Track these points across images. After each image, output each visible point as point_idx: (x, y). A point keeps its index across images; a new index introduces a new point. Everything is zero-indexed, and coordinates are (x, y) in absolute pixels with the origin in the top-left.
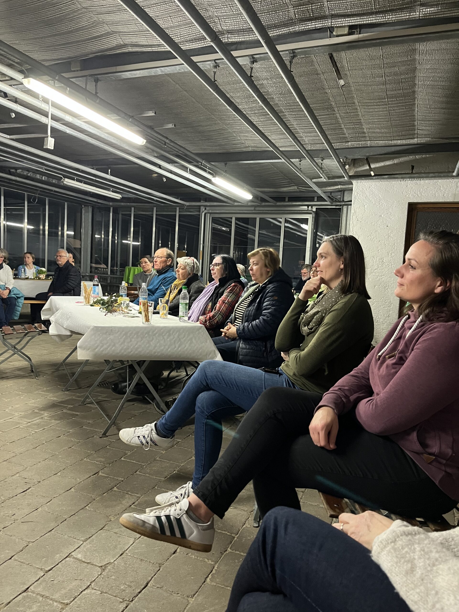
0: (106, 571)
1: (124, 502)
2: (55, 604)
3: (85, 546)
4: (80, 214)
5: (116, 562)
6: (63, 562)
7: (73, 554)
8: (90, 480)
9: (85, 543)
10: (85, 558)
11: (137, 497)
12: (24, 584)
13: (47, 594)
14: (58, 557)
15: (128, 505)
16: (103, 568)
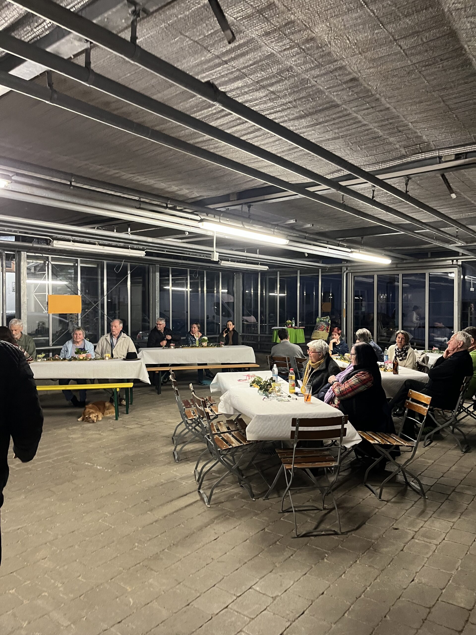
0: (276, 600)
1: (285, 553)
2: (245, 618)
3: (261, 583)
4: (232, 280)
5: (282, 596)
6: (248, 591)
7: (253, 587)
8: (259, 534)
9: (260, 581)
10: (261, 590)
11: (294, 551)
12: (225, 603)
13: (240, 611)
14: (244, 588)
15: (288, 556)
16: (274, 598)
